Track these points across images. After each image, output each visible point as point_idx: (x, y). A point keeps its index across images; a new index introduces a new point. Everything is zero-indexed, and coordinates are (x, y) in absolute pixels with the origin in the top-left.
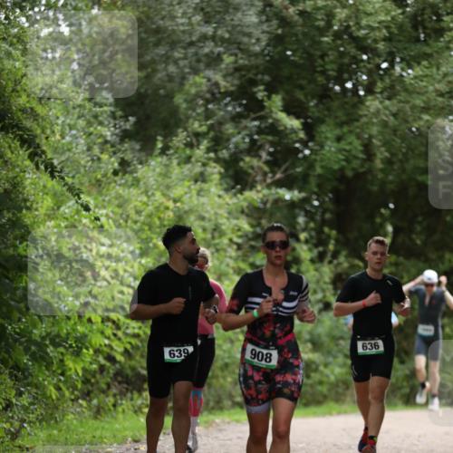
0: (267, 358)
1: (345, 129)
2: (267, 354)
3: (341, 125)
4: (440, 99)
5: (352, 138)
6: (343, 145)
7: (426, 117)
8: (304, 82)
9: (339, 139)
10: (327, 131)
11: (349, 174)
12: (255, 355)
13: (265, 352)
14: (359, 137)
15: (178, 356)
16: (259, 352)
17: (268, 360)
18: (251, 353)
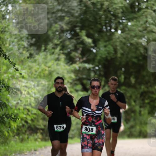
0: (91, 130)
1: (107, 43)
2: (91, 128)
3: (106, 41)
5: (110, 46)
8: (93, 27)
11: (109, 58)
12: (86, 129)
13: (90, 127)
15: (59, 129)
16: (88, 128)
17: (92, 131)
18: (85, 129)
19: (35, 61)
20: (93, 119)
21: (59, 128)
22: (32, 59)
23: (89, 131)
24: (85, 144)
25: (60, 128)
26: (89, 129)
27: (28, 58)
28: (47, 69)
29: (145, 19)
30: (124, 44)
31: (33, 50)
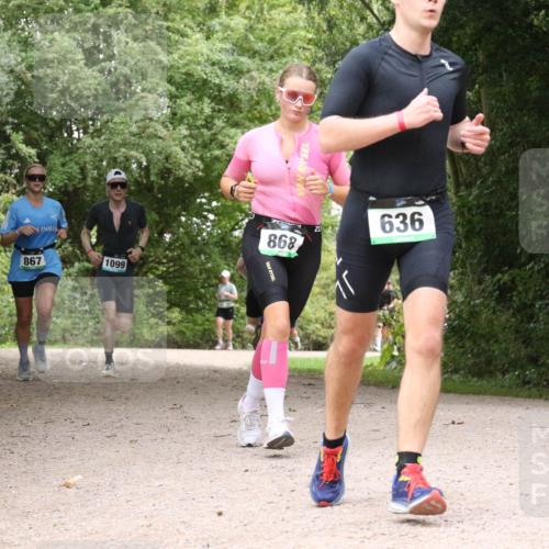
4: (133, 138)
6: (66, 169)
7: (123, 150)
9: (63, 165)
10: (55, 160)
14: (77, 163)
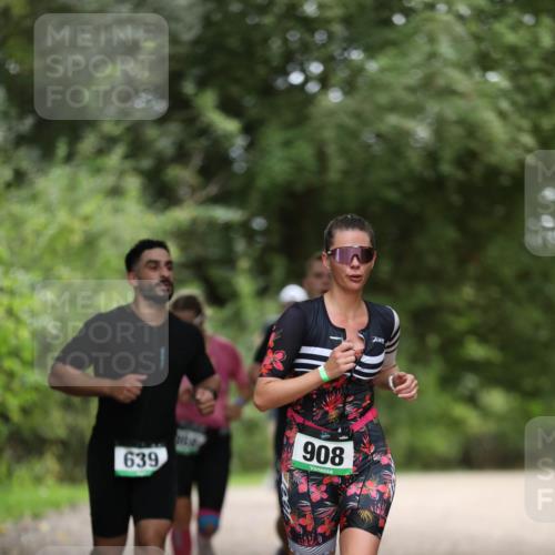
12: (312, 454)
15: (139, 466)
16: (320, 447)
17: (337, 460)
18: (305, 450)
19: (34, 198)
20: (345, 403)
21: (138, 460)
22: (24, 192)
23: (325, 462)
24: (304, 527)
25: (141, 463)
26: (323, 451)
27: (9, 185)
28: (77, 225)
29: (426, 48)
30: (354, 135)
31: (26, 158)
